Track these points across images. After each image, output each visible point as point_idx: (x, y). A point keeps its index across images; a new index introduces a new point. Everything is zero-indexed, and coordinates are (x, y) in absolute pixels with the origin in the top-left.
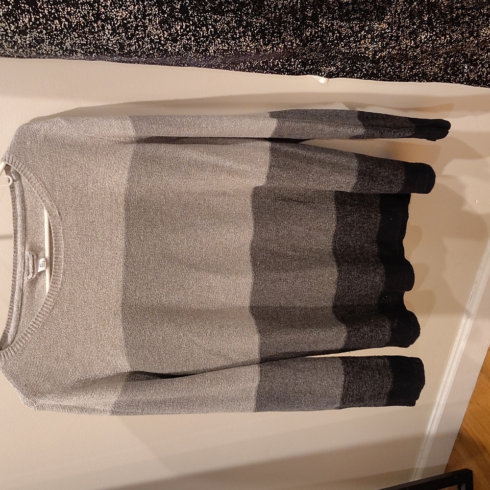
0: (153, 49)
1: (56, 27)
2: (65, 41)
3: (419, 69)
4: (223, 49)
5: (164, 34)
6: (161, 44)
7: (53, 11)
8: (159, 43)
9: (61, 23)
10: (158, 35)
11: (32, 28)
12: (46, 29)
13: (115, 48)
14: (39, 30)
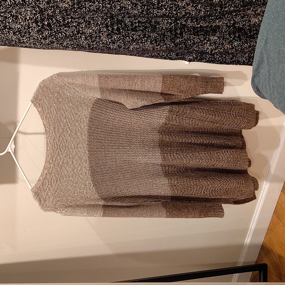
0: (103, 46)
1: (60, 36)
2: (64, 42)
3: (235, 58)
4: (137, 48)
5: (109, 40)
6: (108, 45)
7: (58, 30)
8: (107, 44)
9: (62, 35)
10: (106, 41)
11: (49, 37)
12: (55, 37)
13: (86, 46)
14: (52, 38)
